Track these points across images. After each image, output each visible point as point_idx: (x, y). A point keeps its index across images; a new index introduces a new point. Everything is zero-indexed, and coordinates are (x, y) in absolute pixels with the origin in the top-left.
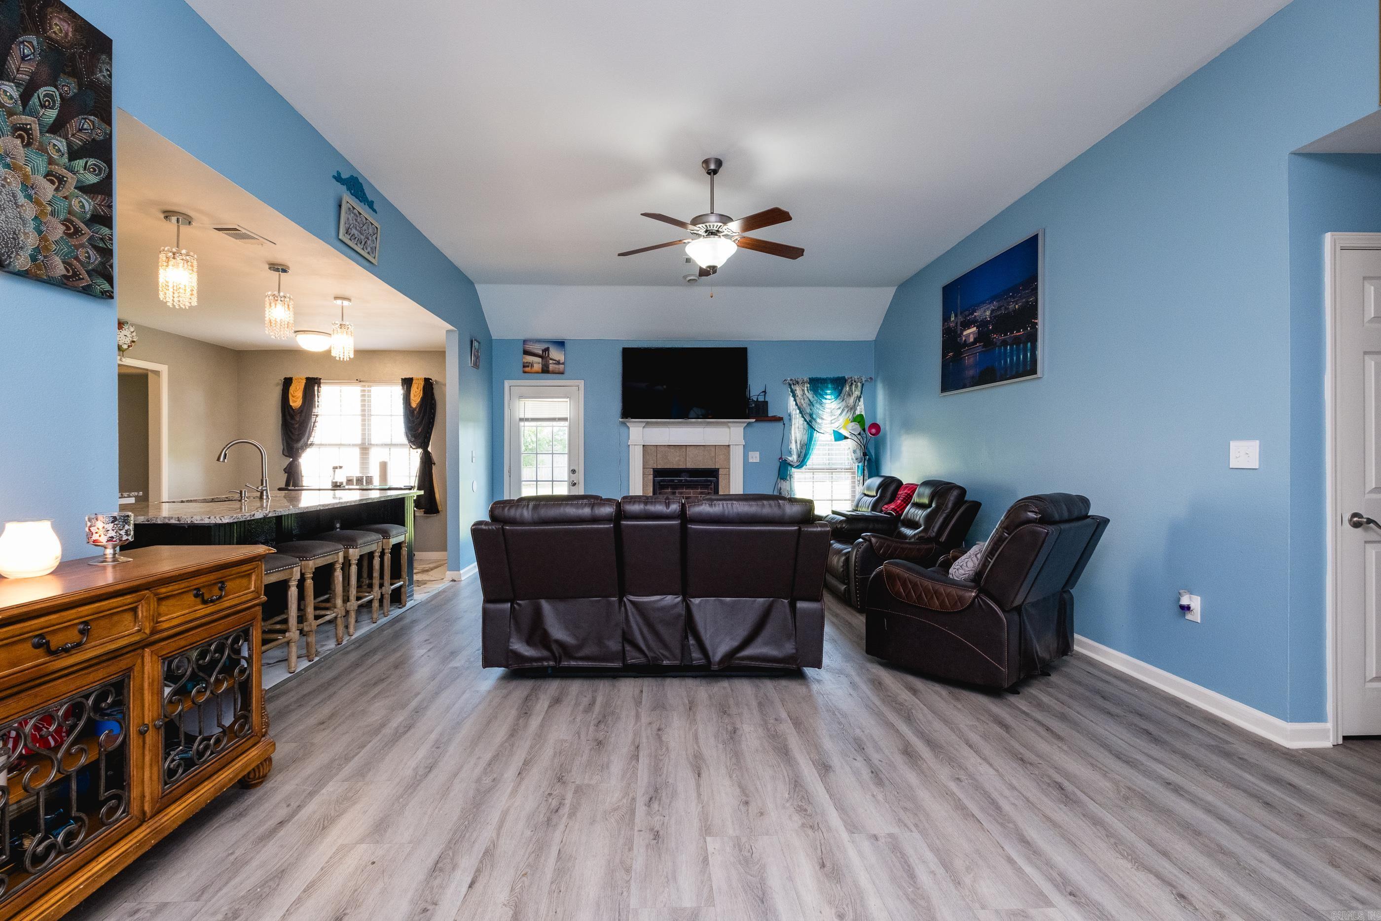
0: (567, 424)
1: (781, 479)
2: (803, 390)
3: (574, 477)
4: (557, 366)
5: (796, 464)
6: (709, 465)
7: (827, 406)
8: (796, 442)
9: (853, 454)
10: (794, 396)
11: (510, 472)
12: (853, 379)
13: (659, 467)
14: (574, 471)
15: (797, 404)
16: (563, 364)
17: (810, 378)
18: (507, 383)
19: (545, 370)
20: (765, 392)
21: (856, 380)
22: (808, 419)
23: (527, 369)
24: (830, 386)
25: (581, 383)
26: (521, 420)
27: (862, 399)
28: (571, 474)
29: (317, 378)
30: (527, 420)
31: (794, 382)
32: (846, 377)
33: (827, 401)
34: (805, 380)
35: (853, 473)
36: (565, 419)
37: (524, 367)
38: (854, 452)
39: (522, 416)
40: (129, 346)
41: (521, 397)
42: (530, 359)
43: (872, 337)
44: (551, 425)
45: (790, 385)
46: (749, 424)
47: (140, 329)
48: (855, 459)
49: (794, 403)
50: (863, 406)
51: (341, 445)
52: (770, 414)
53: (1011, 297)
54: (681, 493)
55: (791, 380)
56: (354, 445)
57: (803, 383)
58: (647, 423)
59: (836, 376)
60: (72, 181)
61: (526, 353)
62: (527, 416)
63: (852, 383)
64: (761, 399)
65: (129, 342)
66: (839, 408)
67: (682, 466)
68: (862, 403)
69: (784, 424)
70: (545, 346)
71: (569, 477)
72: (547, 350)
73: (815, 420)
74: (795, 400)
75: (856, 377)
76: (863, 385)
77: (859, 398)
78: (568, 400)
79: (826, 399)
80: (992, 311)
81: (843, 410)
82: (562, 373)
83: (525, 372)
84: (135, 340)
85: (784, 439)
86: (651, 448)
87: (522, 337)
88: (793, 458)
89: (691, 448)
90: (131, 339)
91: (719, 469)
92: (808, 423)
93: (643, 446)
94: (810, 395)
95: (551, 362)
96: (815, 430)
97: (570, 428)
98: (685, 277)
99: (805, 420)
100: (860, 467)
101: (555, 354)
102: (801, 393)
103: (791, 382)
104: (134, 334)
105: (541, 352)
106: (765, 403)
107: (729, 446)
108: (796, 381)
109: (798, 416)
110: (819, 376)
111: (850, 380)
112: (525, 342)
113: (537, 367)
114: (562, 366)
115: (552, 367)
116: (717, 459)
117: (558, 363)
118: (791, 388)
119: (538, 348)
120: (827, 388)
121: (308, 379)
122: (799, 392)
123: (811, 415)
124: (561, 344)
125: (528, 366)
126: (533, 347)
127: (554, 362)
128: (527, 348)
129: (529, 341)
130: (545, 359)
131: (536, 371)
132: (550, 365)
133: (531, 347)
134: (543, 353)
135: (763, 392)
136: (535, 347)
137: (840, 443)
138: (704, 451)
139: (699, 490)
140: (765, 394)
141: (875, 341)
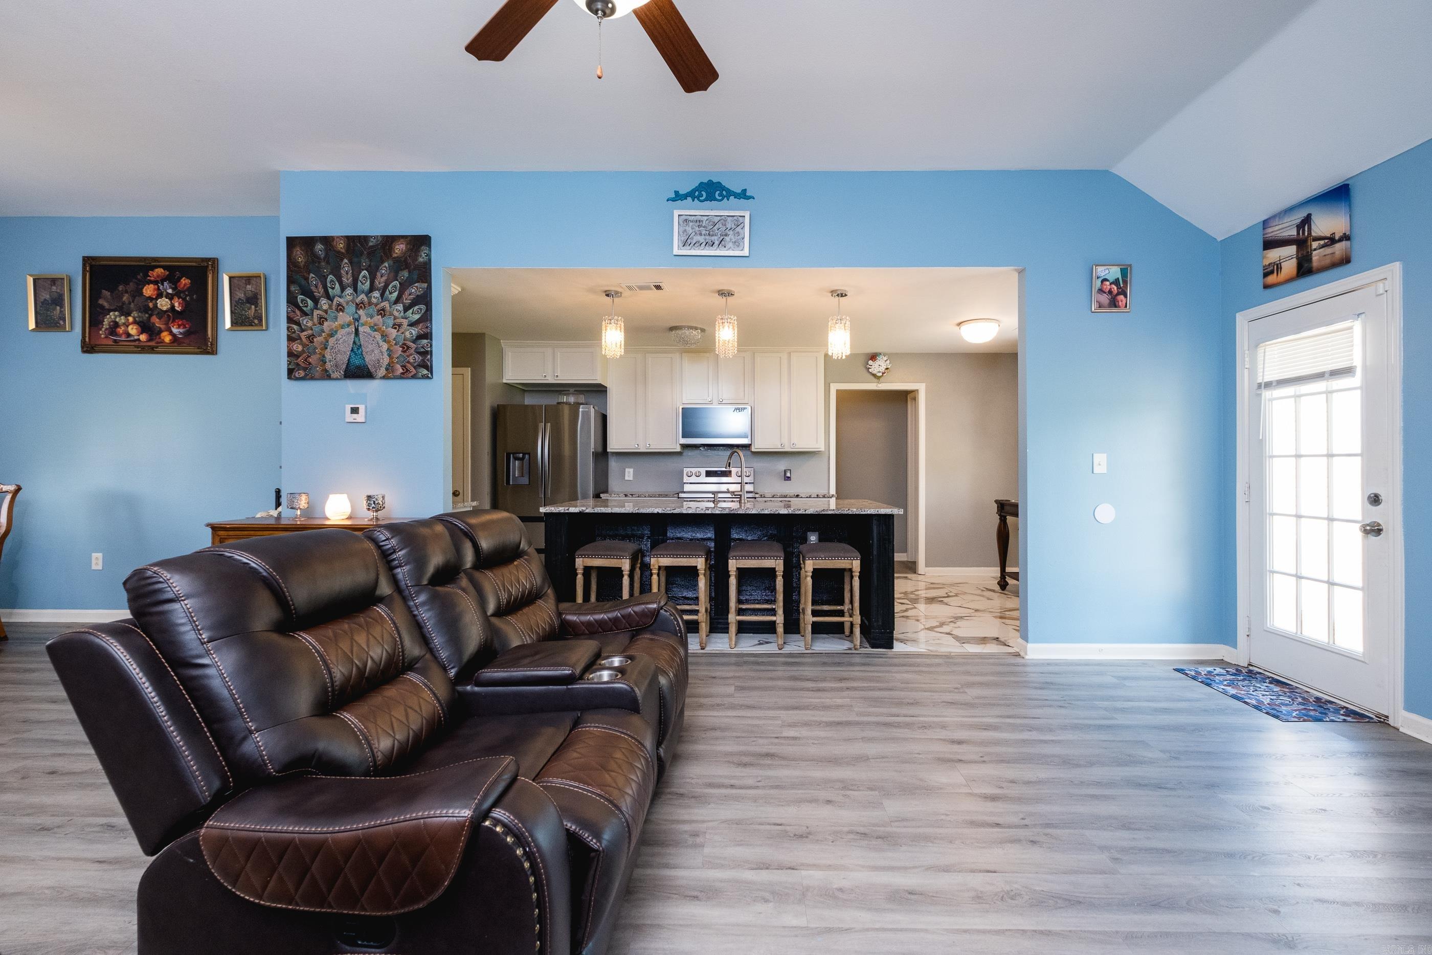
0: (1356, 380)
3: (1374, 513)
4: (1328, 250)
14: (1375, 500)
16: (1346, 237)
18: (1241, 319)
19: (1305, 269)
23: (1271, 279)
25: (1392, 270)
26: (1267, 385)
28: (1368, 504)
36: (1348, 371)
37: (1266, 275)
39: (1268, 378)
40: (883, 373)
42: (1274, 254)
44: (1325, 389)
47: (891, 356)
60: (405, 322)
61: (1270, 244)
65: (884, 370)
70: (1303, 213)
71: (1366, 512)
72: (1306, 221)
78: (1358, 322)
82: (1346, 260)
83: (1266, 287)
84: (889, 367)
87: (1261, 215)
90: (885, 367)
95: (1315, 245)
97: (1365, 390)
101: (1325, 223)
104: (888, 362)
105: (1293, 232)
112: (1265, 223)
113: (1290, 268)
115: (1318, 256)
117: (1331, 240)
119: (1289, 227)
124: (1341, 193)
125: (1272, 272)
126: (1280, 227)
127: (1322, 242)
128: (1269, 235)
129: (1273, 217)
130: (1302, 243)
131: (1287, 277)
132: (1314, 253)
133: (1277, 228)
134: (1298, 233)
136: (1284, 226)
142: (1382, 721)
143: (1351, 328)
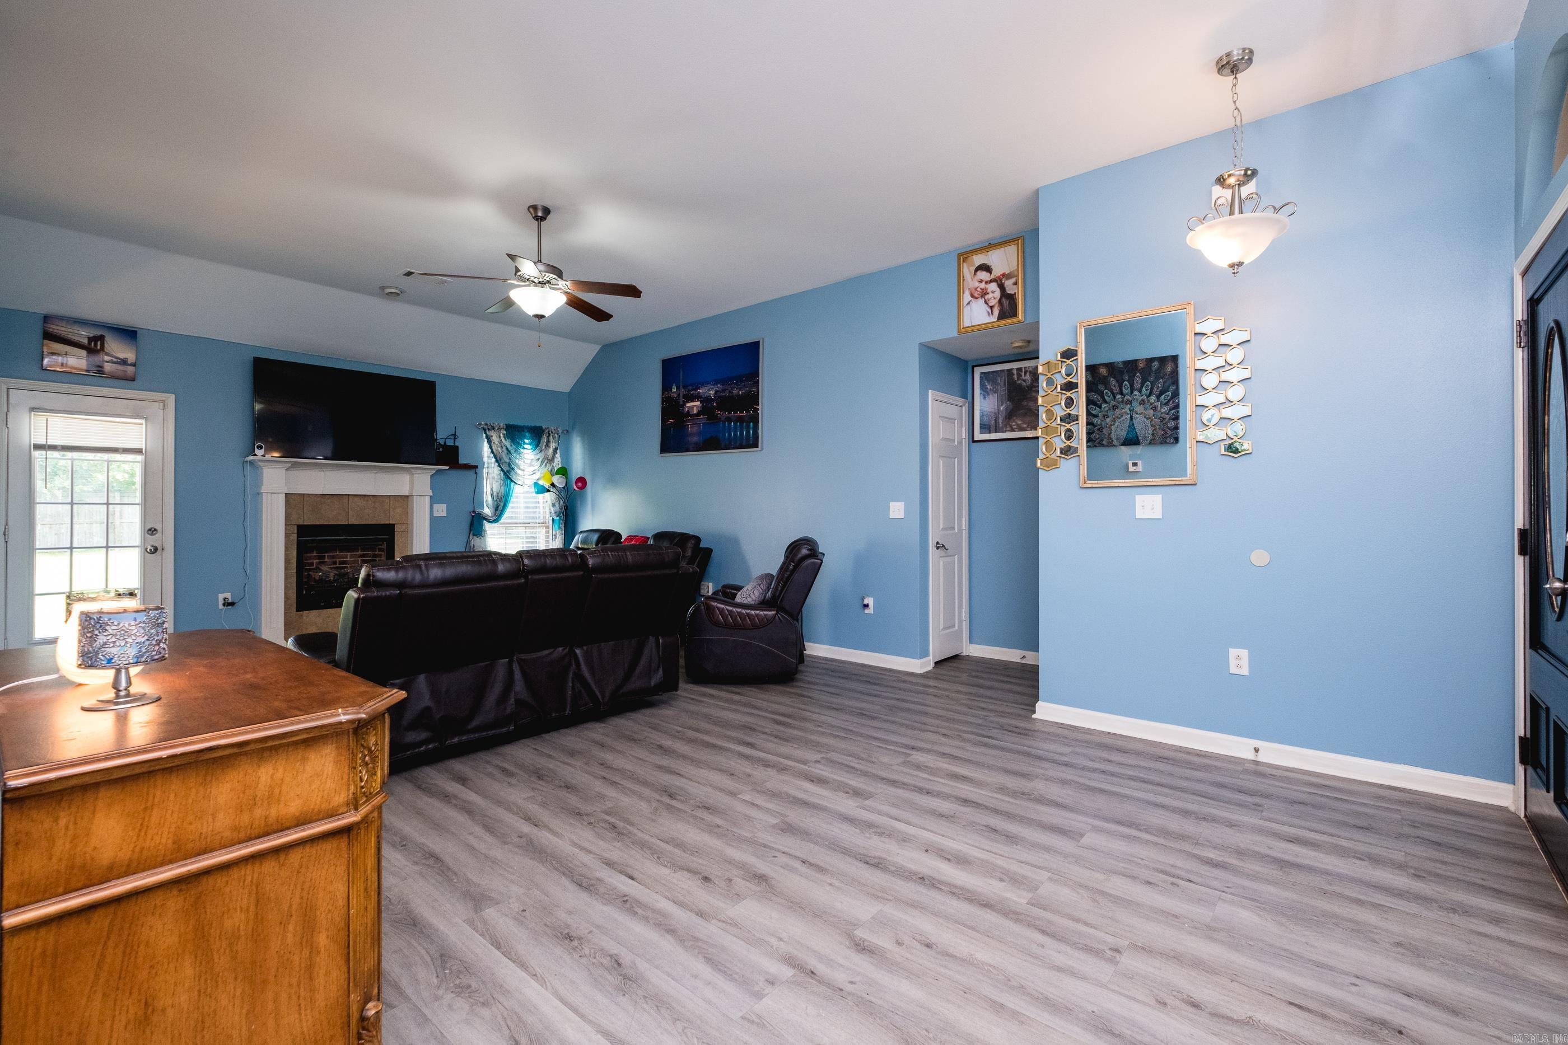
0: (139, 458)
1: (474, 535)
2: (500, 437)
3: (154, 540)
4: (121, 368)
5: (493, 519)
6: (381, 520)
7: (526, 456)
8: (492, 494)
9: (552, 508)
10: (489, 442)
11: (6, 534)
12: (550, 429)
13: (308, 523)
14: (152, 531)
15: (492, 452)
16: (134, 365)
17: (506, 425)
18: (3, 384)
19: (96, 371)
20: (455, 435)
21: (554, 431)
22: (506, 468)
24: (527, 434)
25: (171, 399)
26: (38, 447)
27: (558, 451)
28: (148, 536)
30: (55, 448)
31: (489, 427)
32: (544, 427)
33: (525, 451)
34: (502, 427)
35: (547, 527)
36: (139, 451)
38: (554, 505)
39: (41, 442)
41: (36, 408)
43: (566, 388)
44: (106, 459)
45: (485, 430)
46: (439, 471)
48: (553, 512)
49: (490, 450)
50: (559, 459)
52: (461, 461)
53: (734, 384)
54: (333, 557)
55: (486, 424)
57: (499, 429)
58: (295, 464)
59: (533, 425)
61: (51, 337)
62: (53, 443)
63: (549, 434)
64: (450, 443)
66: (539, 459)
67: (341, 521)
68: (558, 455)
69: (476, 473)
70: (92, 332)
71: (144, 540)
72: (99, 339)
73: (513, 469)
74: (491, 447)
75: (553, 428)
76: (560, 437)
77: (555, 450)
78: (143, 421)
79: (524, 448)
80: (716, 392)
81: (542, 463)
82: (133, 380)
83: (46, 369)
85: (476, 491)
86: (298, 497)
87: (43, 309)
88: (487, 511)
89: (356, 499)
91: (394, 525)
92: (505, 474)
93: (286, 494)
94: (507, 443)
95: (108, 359)
96: (512, 481)
97: (145, 464)
98: (382, 288)
99: (502, 470)
100: (557, 522)
101: (117, 348)
102: (498, 439)
103: (486, 427)
105: (85, 341)
106: (455, 450)
107: (411, 496)
108: (492, 427)
109: (493, 465)
110: (515, 423)
111: (547, 431)
112: (47, 318)
113: (80, 364)
114: (130, 369)
115: (110, 367)
116: (393, 513)
117: (123, 362)
118: (486, 434)
119: (79, 334)
120: (525, 437)
122: (495, 439)
123: (509, 465)
124: (129, 334)
126: (69, 330)
127: (115, 360)
128: (53, 330)
129: (60, 318)
130: (96, 353)
131: (77, 371)
132: (106, 364)
133: (62, 328)
134: (89, 343)
135: (452, 435)
136: (72, 331)
137: (540, 496)
138: (374, 502)
139: (360, 553)
140: (455, 439)
141: (570, 393)
143: (142, 424)
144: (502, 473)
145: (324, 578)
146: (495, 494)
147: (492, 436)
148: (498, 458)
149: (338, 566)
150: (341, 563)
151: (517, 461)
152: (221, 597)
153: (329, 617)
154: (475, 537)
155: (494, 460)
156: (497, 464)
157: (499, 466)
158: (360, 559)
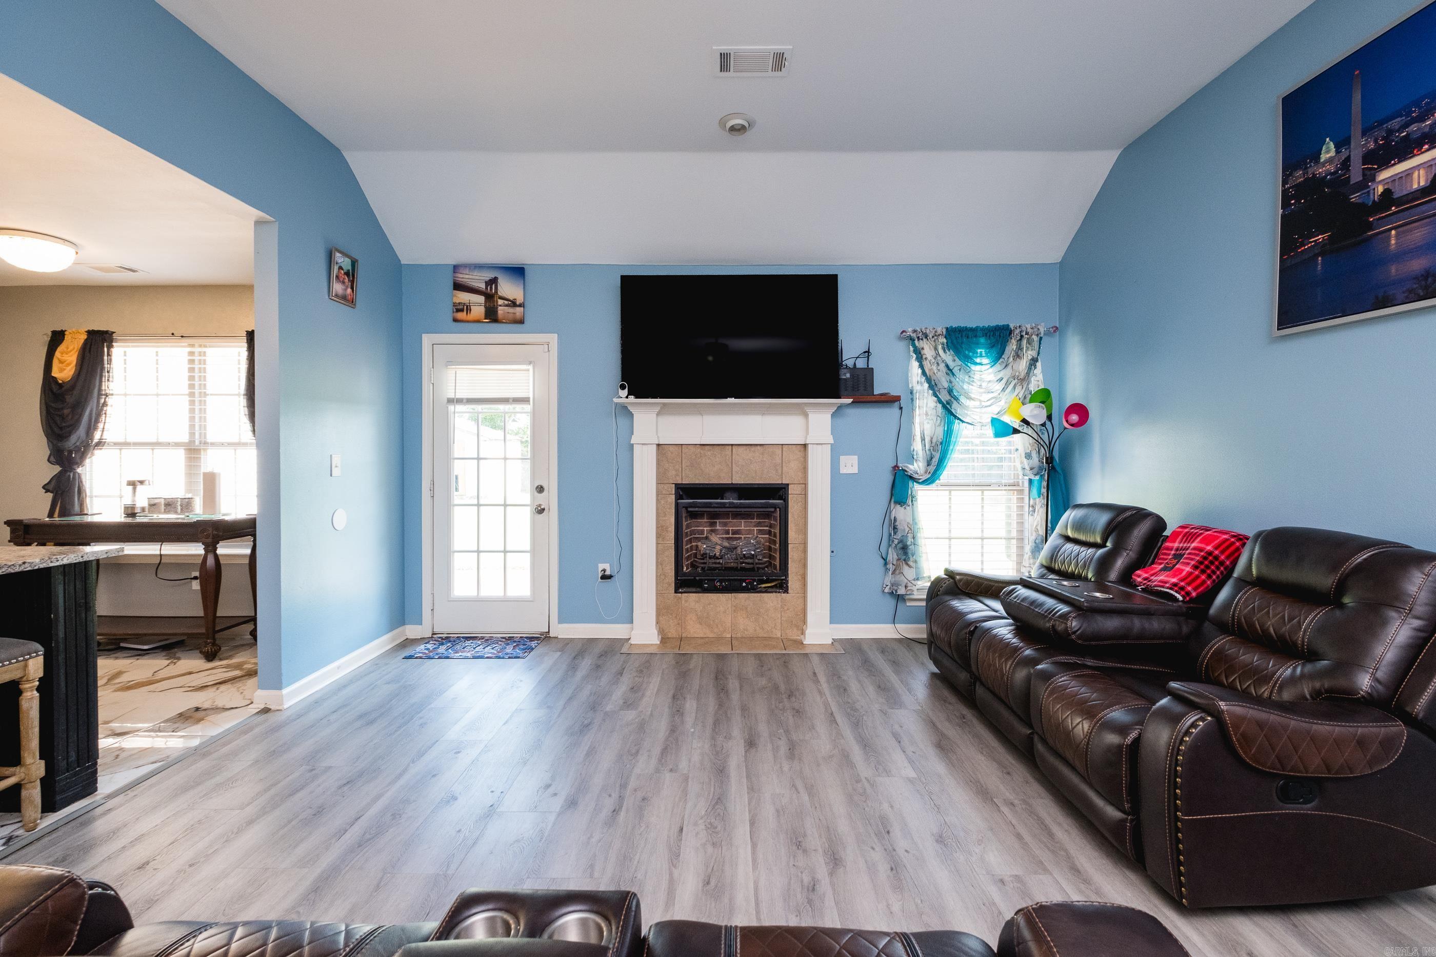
0: (528, 408)
1: (896, 503)
2: (936, 349)
3: (541, 499)
4: (511, 310)
5: (924, 478)
6: (771, 478)
7: (977, 377)
8: (923, 439)
9: (1025, 461)
10: (920, 358)
11: (432, 490)
12: (1024, 329)
13: (686, 481)
14: (540, 489)
15: (924, 373)
16: (522, 305)
17: (947, 329)
18: (427, 340)
20: (868, 352)
21: (1029, 330)
22: (944, 397)
23: (460, 315)
24: (982, 340)
25: (553, 338)
26: (451, 401)
27: (1039, 364)
28: (536, 494)
29: (107, 332)
30: (460, 401)
31: (920, 335)
32: (1012, 326)
33: (978, 368)
34: (939, 332)
35: (1021, 492)
36: (525, 400)
38: (1028, 456)
39: (451, 396)
41: (450, 363)
42: (464, 297)
44: (503, 410)
45: (912, 340)
46: (840, 407)
48: (1027, 468)
49: (920, 371)
50: (1040, 376)
51: (158, 444)
52: (877, 391)
54: (725, 524)
55: (915, 331)
56: (177, 445)
57: (936, 335)
58: (664, 406)
59: (993, 323)
61: (459, 286)
62: (458, 396)
63: (1022, 336)
64: (861, 364)
66: (1001, 379)
67: (725, 480)
68: (1038, 370)
69: (901, 408)
70: (489, 275)
71: (533, 498)
72: (493, 281)
73: (957, 399)
74: (921, 366)
75: (1029, 326)
76: (1041, 338)
77: (1034, 361)
78: (530, 367)
79: (976, 364)
81: (1007, 384)
82: (521, 322)
83: (455, 320)
85: (902, 434)
86: (671, 448)
87: (450, 260)
88: (917, 467)
89: (741, 449)
91: (787, 485)
92: (944, 406)
93: (658, 445)
94: (948, 357)
95: (500, 302)
96: (955, 417)
97: (534, 415)
99: (940, 401)
100: (1036, 484)
101: (508, 289)
102: (933, 353)
103: (914, 335)
105: (482, 286)
106: (869, 372)
107: (805, 446)
108: (923, 334)
109: (926, 394)
110: (963, 324)
111: (1018, 331)
112: (456, 268)
113: (478, 311)
114: (519, 310)
115: (501, 311)
116: (785, 468)
117: (513, 304)
118: (914, 346)
119: (478, 280)
120: (978, 344)
121: (91, 333)
122: (928, 352)
123: (950, 391)
124: (518, 272)
125: (462, 310)
126: (471, 277)
127: (506, 302)
128: (460, 280)
129: (465, 266)
130: (490, 297)
131: (476, 319)
132: (500, 308)
133: (467, 276)
134: (486, 288)
135: (865, 352)
136: (473, 277)
137: (1004, 440)
138: (763, 454)
139: (755, 520)
140: (869, 356)
141: (1062, 265)
142: (544, 638)
143: (528, 370)
144: (940, 406)
145: (708, 552)
146: (927, 440)
147: (923, 349)
148: (933, 383)
149: (730, 536)
150: (734, 533)
151: (965, 386)
152: (601, 566)
153: (710, 604)
154: (898, 506)
155: (926, 385)
156: (931, 392)
157: (935, 395)
158: (755, 529)
